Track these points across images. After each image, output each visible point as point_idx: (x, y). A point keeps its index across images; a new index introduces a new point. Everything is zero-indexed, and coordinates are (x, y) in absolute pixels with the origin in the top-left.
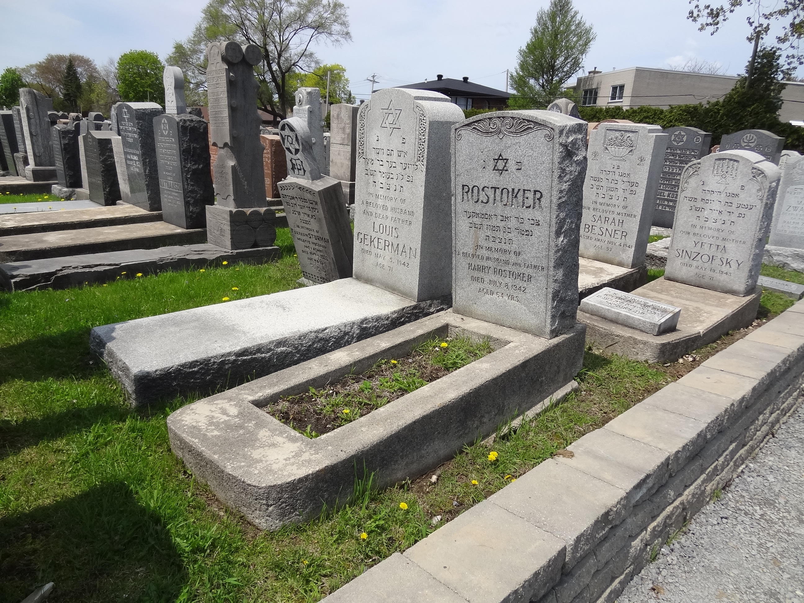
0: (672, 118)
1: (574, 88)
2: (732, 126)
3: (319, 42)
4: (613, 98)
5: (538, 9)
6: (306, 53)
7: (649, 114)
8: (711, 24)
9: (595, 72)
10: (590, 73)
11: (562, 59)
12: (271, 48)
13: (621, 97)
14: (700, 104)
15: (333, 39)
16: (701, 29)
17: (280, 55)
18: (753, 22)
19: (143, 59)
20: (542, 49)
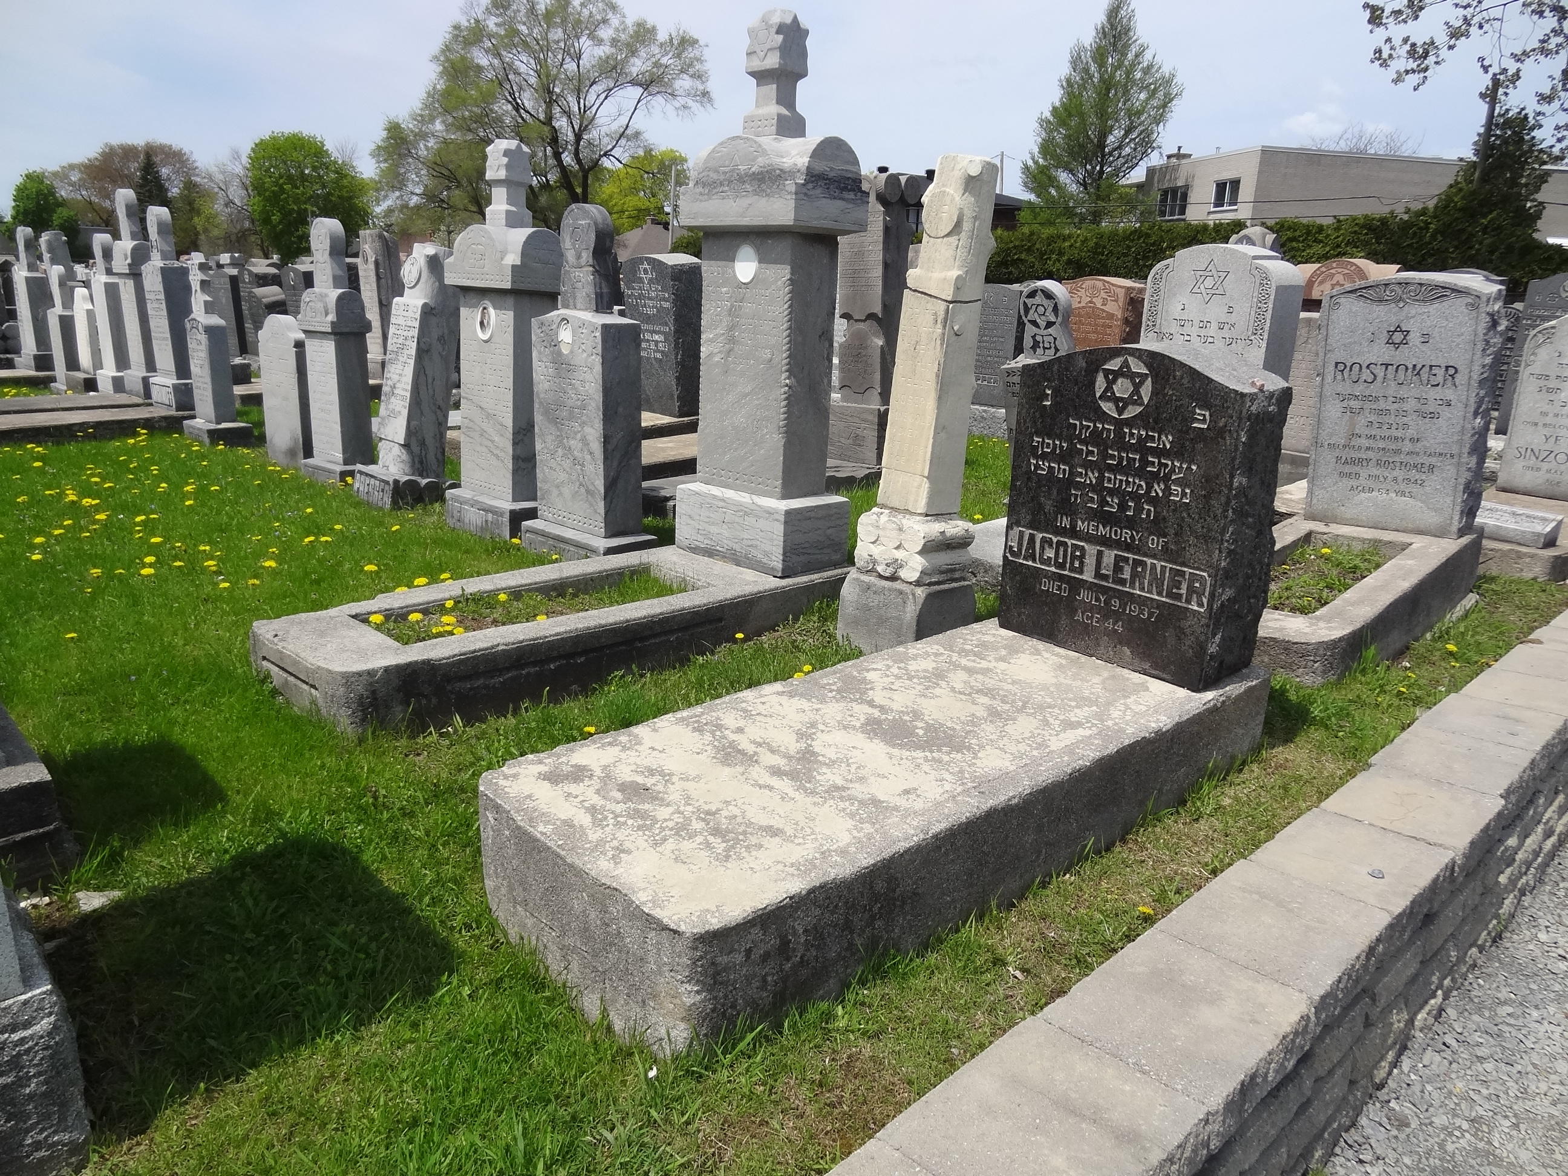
0: (1340, 239)
1: (1140, 186)
2: (1452, 253)
3: (651, 110)
4: (1219, 201)
5: (1072, 43)
6: (628, 132)
7: (1298, 233)
8: (1414, 71)
9: (1179, 156)
10: (1169, 157)
11: (1118, 133)
12: (561, 122)
13: (1234, 201)
14: (1392, 212)
15: (678, 105)
16: (1396, 81)
17: (578, 137)
18: (1490, 66)
19: (295, 149)
20: (1082, 115)
